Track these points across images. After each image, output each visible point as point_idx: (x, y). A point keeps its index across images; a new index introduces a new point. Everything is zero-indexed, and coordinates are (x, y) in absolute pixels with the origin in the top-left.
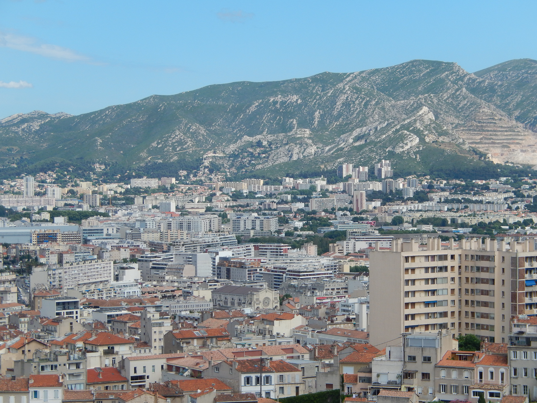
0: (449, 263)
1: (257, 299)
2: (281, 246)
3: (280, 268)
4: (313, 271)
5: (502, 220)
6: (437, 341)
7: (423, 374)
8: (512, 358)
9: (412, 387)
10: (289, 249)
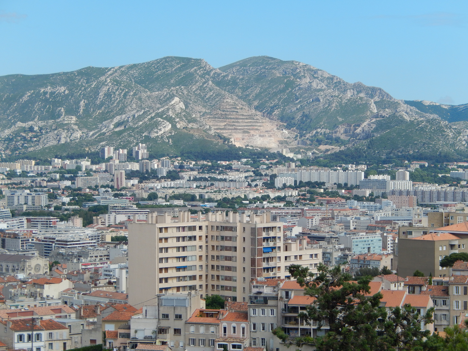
0: (197, 233)
1: (29, 266)
2: (50, 219)
3: (50, 239)
4: (79, 241)
5: (243, 196)
6: (187, 301)
7: (175, 330)
8: (252, 315)
9: (165, 341)
10: (57, 221)
